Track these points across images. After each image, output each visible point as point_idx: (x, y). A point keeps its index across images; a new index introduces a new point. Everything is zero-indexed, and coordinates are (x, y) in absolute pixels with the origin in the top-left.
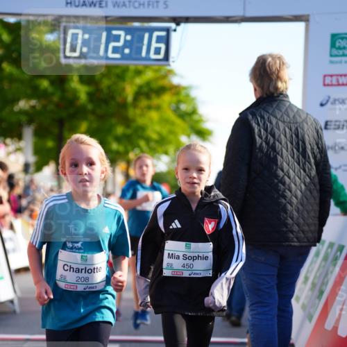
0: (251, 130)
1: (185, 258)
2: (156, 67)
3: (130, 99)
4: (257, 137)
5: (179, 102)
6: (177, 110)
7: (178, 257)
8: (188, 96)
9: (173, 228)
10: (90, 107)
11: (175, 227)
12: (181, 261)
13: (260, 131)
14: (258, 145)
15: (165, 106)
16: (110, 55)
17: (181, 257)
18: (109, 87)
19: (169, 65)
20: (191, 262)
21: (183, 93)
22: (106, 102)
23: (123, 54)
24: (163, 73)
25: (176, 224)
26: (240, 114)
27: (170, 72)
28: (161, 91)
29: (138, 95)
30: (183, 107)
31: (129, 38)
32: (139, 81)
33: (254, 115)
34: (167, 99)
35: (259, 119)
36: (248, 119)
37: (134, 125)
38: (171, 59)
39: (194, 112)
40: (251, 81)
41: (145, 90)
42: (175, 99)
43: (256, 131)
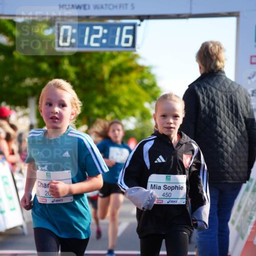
0: (197, 98)
1: (166, 188)
2: (125, 53)
3: (106, 76)
4: (202, 103)
5: (143, 78)
6: (141, 84)
7: (160, 188)
8: (149, 73)
9: (158, 163)
10: (77, 83)
11: (160, 161)
12: (162, 191)
13: (204, 98)
14: (202, 109)
15: (133, 81)
16: (92, 44)
17: (162, 188)
18: (91, 68)
19: (135, 51)
20: (170, 191)
21: (146, 71)
22: (89, 78)
23: (101, 43)
24: (130, 57)
25: (161, 159)
26: (189, 86)
27: (136, 56)
28: (129, 70)
29: (113, 73)
30: (146, 82)
31: (105, 31)
32: (114, 63)
33: (199, 86)
34: (133, 76)
35: (203, 89)
36: (194, 89)
37: (110, 95)
38: (137, 47)
39: (154, 85)
40: (197, 61)
41: (118, 69)
42: (139, 76)
43: (201, 98)
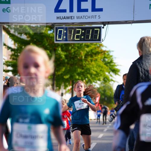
0: (138, 70)
4: (141, 73)
6: (104, 61)
10: (66, 61)
14: (141, 76)
16: (75, 39)
23: (81, 38)
24: (98, 45)
27: (101, 45)
31: (83, 31)
33: (139, 63)
37: (85, 68)
40: (138, 48)
42: (103, 56)
43: (140, 70)
